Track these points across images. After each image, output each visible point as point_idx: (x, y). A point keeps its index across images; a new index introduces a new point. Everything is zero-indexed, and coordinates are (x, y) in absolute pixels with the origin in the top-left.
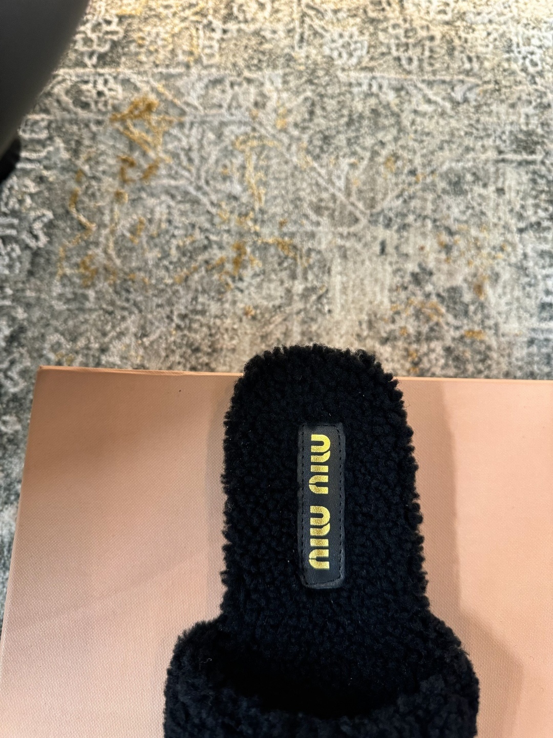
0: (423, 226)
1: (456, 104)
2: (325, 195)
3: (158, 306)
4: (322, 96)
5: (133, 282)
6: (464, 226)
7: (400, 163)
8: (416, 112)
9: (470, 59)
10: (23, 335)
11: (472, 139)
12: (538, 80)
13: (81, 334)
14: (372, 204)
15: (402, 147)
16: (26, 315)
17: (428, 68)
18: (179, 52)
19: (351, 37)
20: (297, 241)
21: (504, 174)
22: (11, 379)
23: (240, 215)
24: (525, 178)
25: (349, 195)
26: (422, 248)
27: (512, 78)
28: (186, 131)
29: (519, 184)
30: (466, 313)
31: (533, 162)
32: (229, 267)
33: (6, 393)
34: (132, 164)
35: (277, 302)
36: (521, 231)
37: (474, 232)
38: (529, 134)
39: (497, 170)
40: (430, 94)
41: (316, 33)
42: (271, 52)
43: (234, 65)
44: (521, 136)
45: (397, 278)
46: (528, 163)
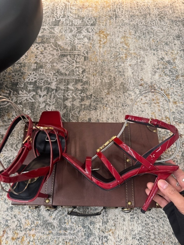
0: (161, 50)
2: (141, 46)
3: (111, 65)
4: (137, 30)
5: (106, 61)
7: (155, 40)
8: (157, 32)
9: (165, 23)
10: (85, 71)
11: (168, 36)
13: (97, 70)
14: (150, 47)
15: (155, 38)
16: (85, 67)
17: (157, 25)
18: (107, 23)
19: (141, 20)
20: (137, 53)
21: (175, 42)
23: (125, 49)
24: (179, 42)
25: (146, 46)
26: (162, 54)
30: (172, 64)
32: (124, 58)
33: (83, 81)
35: (135, 63)
36: (180, 51)
37: (171, 51)
38: (179, 35)
41: (134, 20)
42: (126, 23)
43: (119, 25)
44: (177, 35)
45: (158, 59)
46: (179, 40)
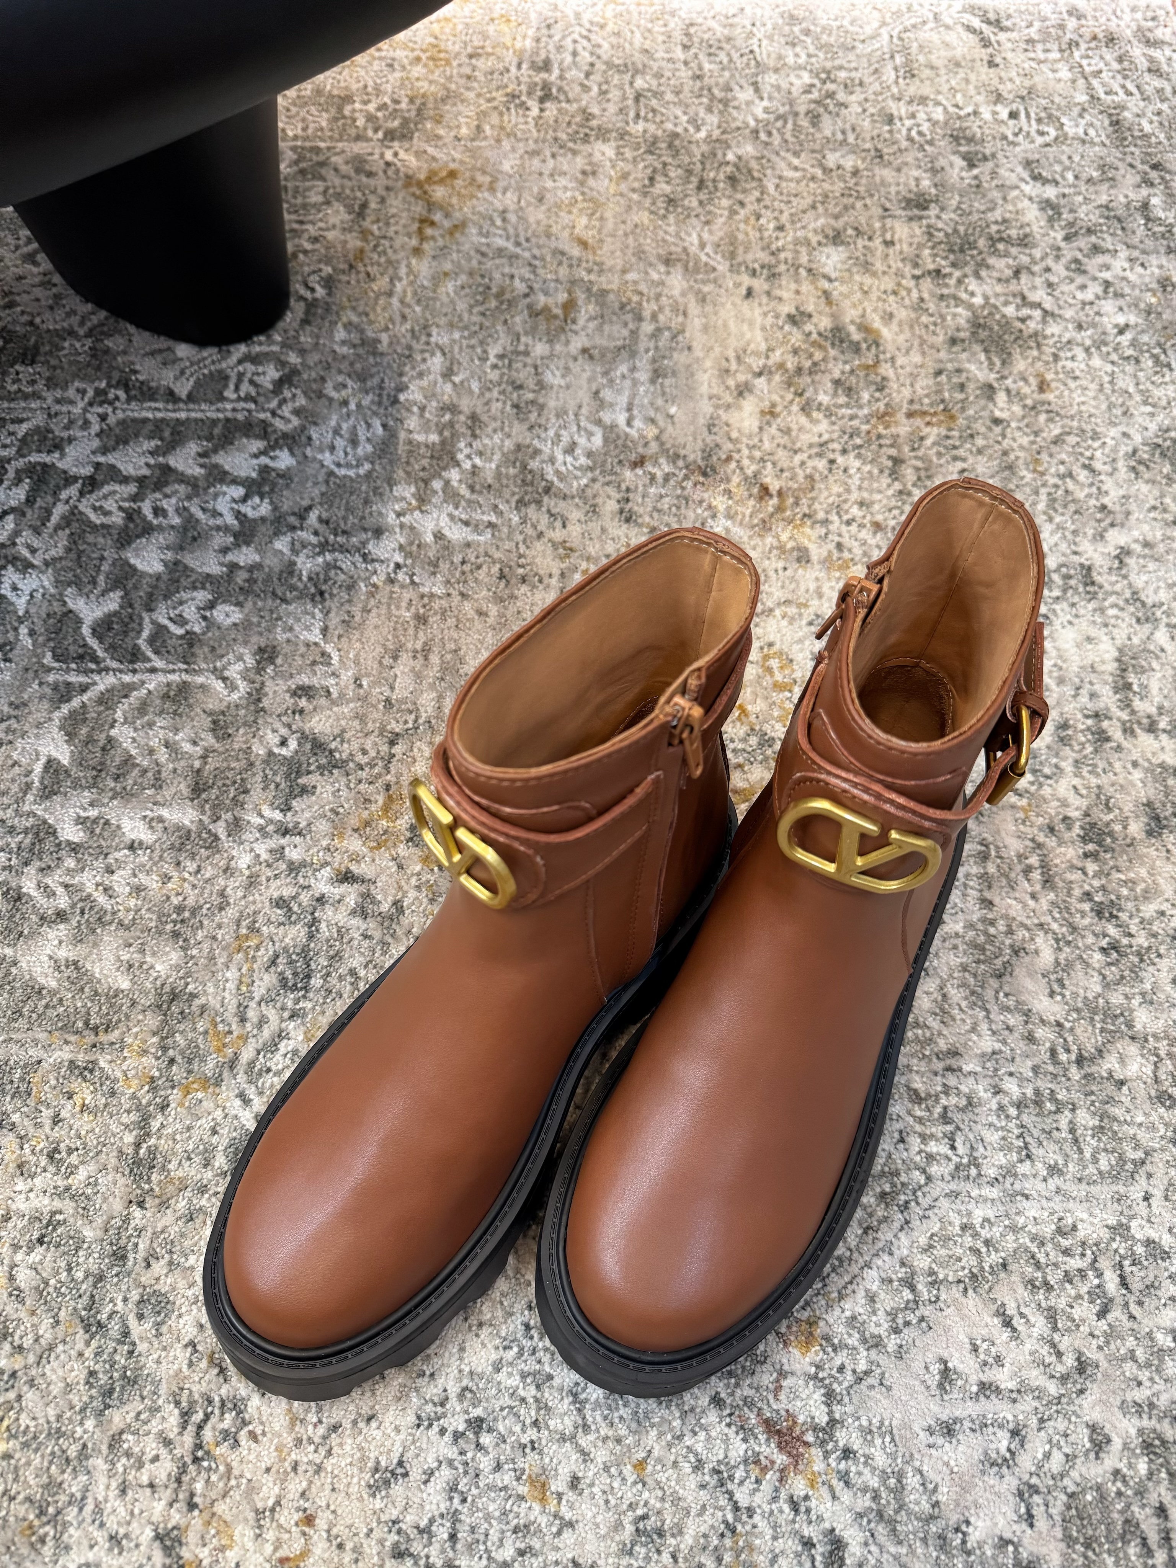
0: (797, 273)
1: (827, 171)
2: (674, 249)
4: (665, 164)
6: (846, 274)
7: (763, 221)
8: (780, 178)
9: (843, 132)
10: (295, 379)
11: (851, 200)
12: (927, 147)
13: (372, 376)
14: (732, 255)
15: (766, 207)
16: (299, 360)
18: (487, 127)
19: (697, 114)
20: (643, 287)
21: (892, 228)
22: (282, 418)
23: (571, 266)
24: (918, 232)
25: (702, 245)
26: (798, 293)
27: (895, 147)
28: (499, 195)
29: (912, 237)
30: (856, 350)
31: (929, 217)
32: (558, 311)
33: (275, 431)
34: (432, 224)
35: (621, 343)
36: (916, 278)
37: (857, 278)
38: (920, 193)
39: (884, 226)
40: (796, 162)
41: (654, 111)
42: (599, 128)
44: (911, 196)
45: (770, 320)
46: (920, 218)
